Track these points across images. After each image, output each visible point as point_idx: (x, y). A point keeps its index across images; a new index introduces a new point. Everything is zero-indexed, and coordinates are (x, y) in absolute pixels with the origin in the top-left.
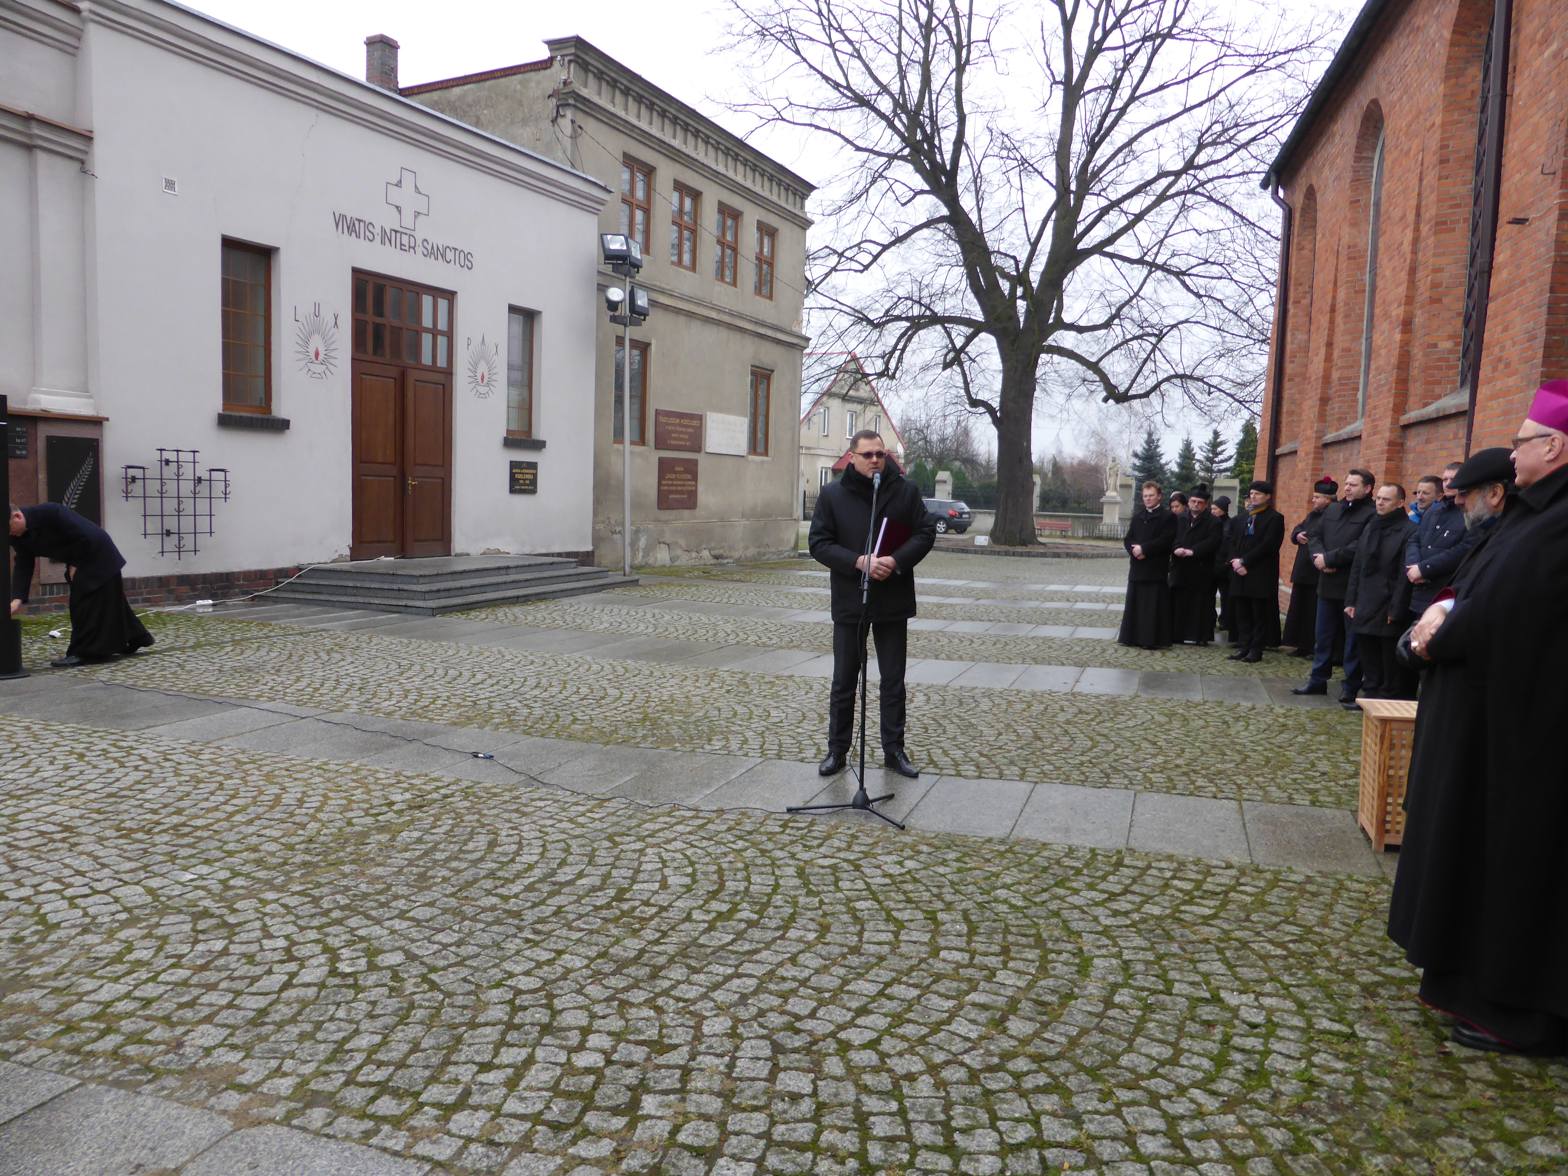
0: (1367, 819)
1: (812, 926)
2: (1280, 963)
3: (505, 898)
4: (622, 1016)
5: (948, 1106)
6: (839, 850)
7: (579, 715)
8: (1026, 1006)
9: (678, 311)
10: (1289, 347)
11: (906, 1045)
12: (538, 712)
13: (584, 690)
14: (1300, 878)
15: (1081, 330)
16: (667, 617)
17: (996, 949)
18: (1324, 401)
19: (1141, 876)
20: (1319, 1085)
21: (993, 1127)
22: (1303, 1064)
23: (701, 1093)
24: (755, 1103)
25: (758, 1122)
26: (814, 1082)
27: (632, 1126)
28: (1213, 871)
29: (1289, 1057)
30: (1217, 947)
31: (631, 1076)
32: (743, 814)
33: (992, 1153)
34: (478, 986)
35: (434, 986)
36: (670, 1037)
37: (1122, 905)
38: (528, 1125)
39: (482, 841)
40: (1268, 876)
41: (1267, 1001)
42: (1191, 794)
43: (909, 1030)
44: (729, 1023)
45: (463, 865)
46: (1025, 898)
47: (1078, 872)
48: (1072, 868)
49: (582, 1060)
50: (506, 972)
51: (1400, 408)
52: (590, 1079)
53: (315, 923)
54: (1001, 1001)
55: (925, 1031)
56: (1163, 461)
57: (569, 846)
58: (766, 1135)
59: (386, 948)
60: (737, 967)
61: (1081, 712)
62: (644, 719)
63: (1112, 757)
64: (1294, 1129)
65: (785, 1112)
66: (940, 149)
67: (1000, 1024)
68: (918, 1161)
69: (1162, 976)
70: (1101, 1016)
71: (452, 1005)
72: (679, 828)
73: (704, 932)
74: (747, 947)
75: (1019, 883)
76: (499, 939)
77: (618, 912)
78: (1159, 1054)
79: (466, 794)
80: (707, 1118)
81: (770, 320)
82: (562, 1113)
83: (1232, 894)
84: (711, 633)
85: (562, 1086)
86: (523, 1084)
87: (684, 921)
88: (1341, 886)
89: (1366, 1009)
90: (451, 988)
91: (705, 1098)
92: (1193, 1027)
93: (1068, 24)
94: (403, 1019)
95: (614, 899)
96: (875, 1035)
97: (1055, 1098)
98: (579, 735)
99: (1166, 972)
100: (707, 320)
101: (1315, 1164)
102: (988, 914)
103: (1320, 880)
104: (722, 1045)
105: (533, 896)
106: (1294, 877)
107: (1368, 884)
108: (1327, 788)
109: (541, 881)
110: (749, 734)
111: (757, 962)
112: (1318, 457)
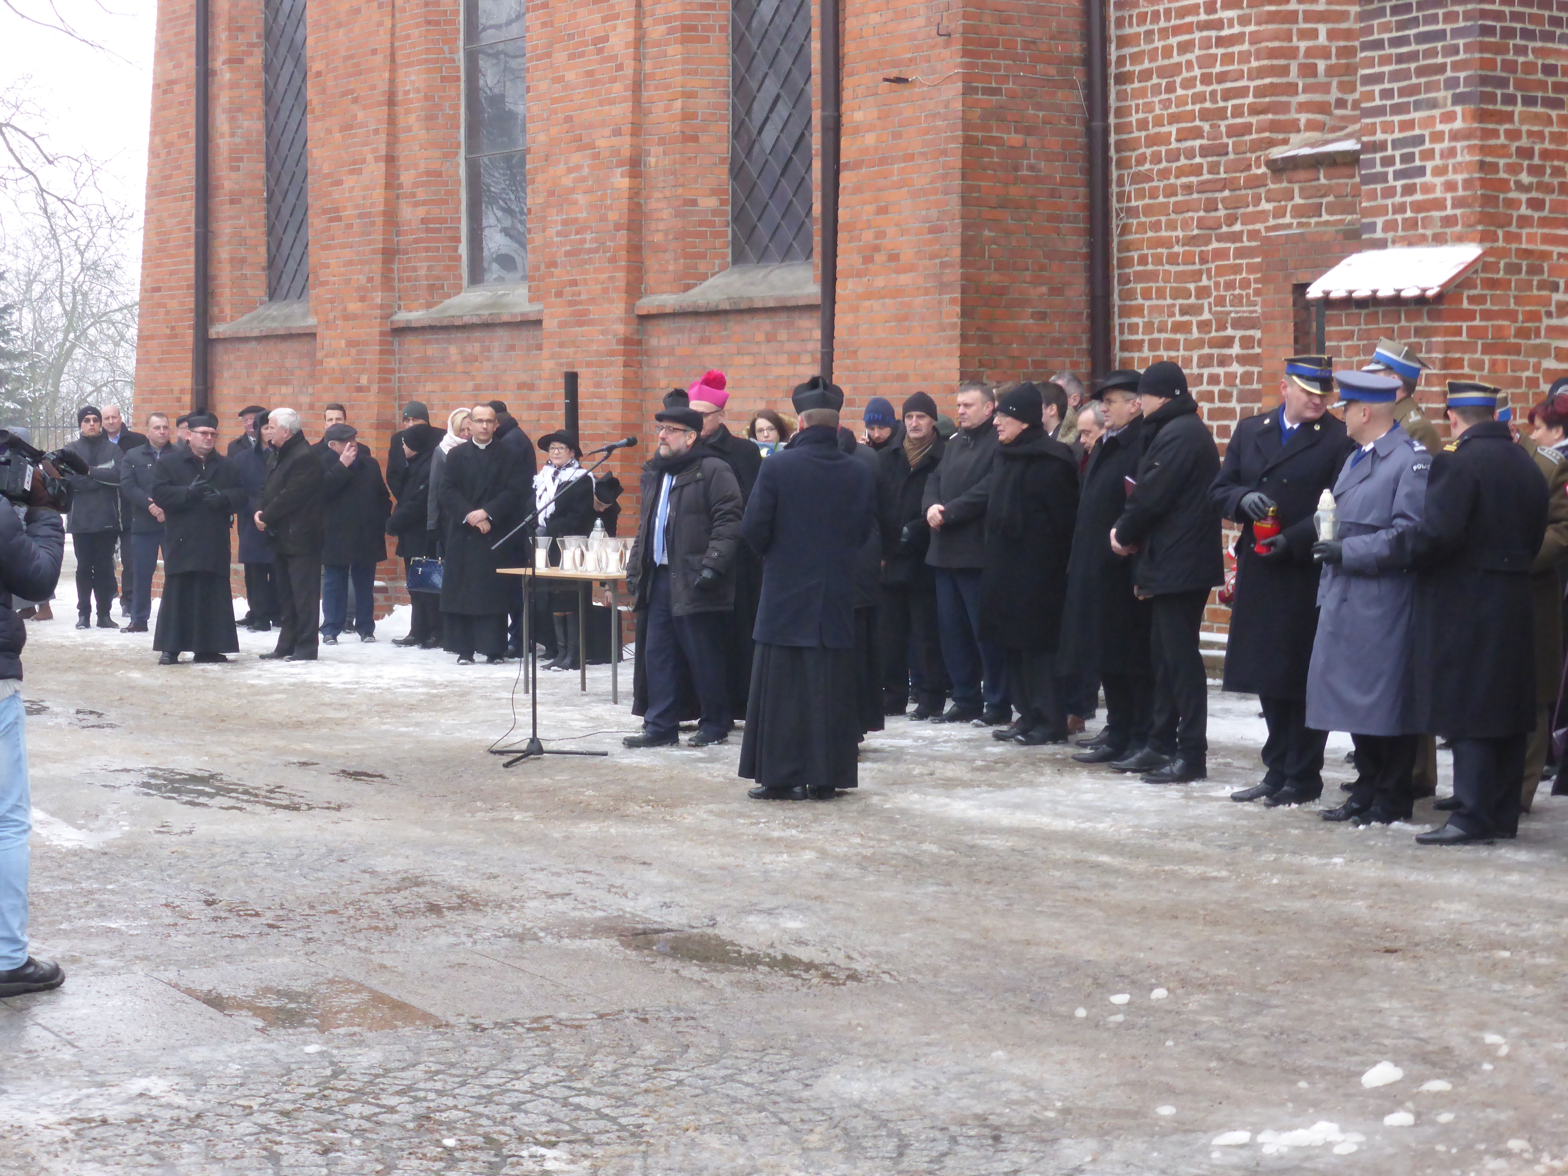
18: (391, 254)
51: (635, 288)
112: (386, 352)
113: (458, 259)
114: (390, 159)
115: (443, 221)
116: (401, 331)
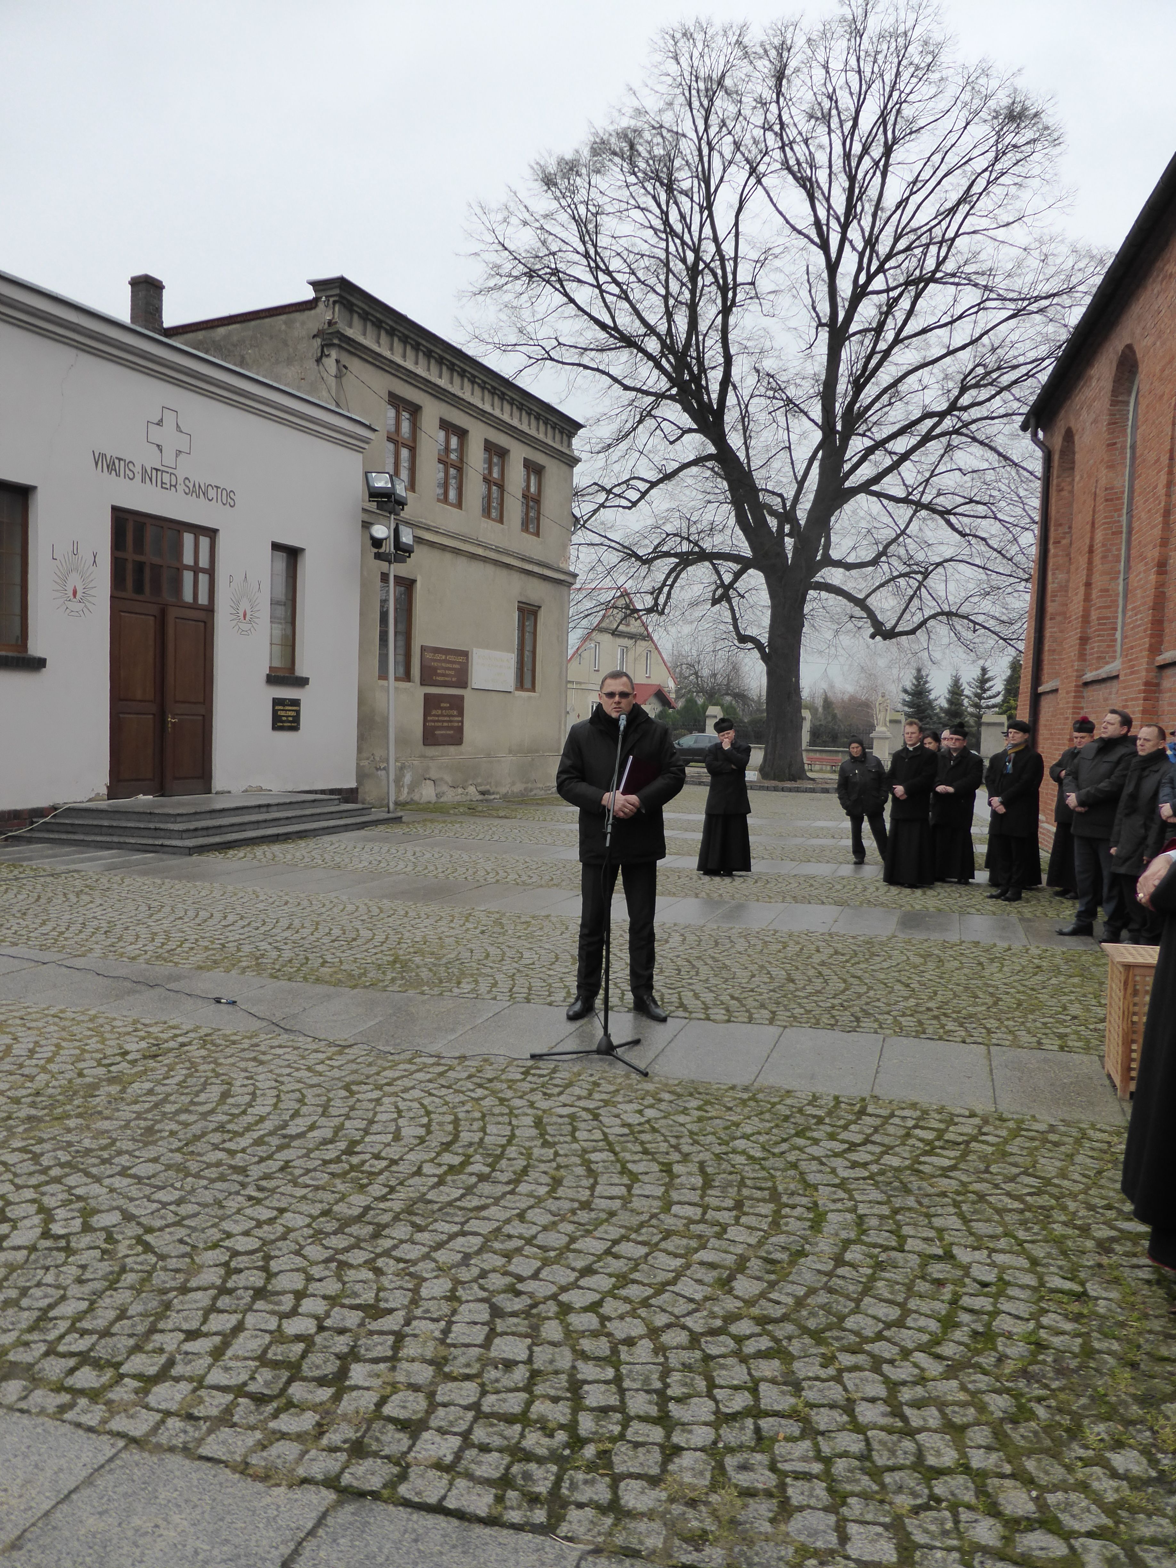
0: (1114, 1066)
1: (545, 1179)
2: (1017, 1217)
3: (232, 1153)
4: (339, 1278)
5: (665, 1373)
6: (579, 1098)
7: (329, 958)
8: (755, 1265)
9: (444, 548)
10: (1050, 587)
11: (628, 1307)
12: (287, 954)
13: (336, 932)
14: (1043, 1127)
15: (848, 567)
16: (428, 855)
17: (730, 1203)
18: (1084, 640)
19: (883, 1125)
20: (1047, 1347)
21: (710, 1396)
22: (1032, 1325)
23: (413, 1361)
24: (467, 1371)
25: (468, 1392)
26: (530, 1348)
27: (337, 1398)
28: (956, 1120)
29: (1018, 1317)
30: (954, 1200)
31: (341, 1344)
32: (485, 1060)
33: (706, 1424)
34: (194, 1247)
35: (148, 1248)
36: (387, 1301)
37: (861, 1156)
38: (230, 1397)
39: (214, 1092)
40: (1011, 1125)
41: (999, 1258)
42: (941, 1039)
43: (634, 1291)
44: (449, 1285)
45: (192, 1118)
46: (764, 1148)
47: (820, 1121)
48: (814, 1116)
49: (293, 1327)
50: (225, 1232)
51: (1155, 649)
52: (300, 1347)
53: (33, 1181)
54: (729, 1260)
55: (650, 1291)
56: (932, 697)
57: (304, 1096)
58: (476, 1406)
59: (102, 1208)
60: (463, 1224)
61: (836, 953)
62: (395, 962)
63: (864, 999)
64: (1017, 1395)
65: (497, 1381)
66: (707, 389)
67: (726, 1284)
68: (629, 1433)
69: (896, 1232)
70: (830, 1274)
71: (165, 1269)
72: (419, 1076)
73: (433, 1187)
74: (475, 1202)
75: (759, 1133)
76: (221, 1196)
77: (347, 1167)
78: (887, 1315)
79: (204, 1041)
80: (415, 1388)
81: (537, 556)
82: (267, 1384)
83: (973, 1144)
84: (471, 871)
85: (270, 1355)
86: (229, 1353)
87: (414, 1174)
88: (1084, 1135)
89: (1100, 1266)
90: (165, 1250)
91: (416, 1366)
92: (922, 1286)
93: (832, 268)
94: (113, 1285)
95: (344, 1152)
96: (598, 1297)
97: (776, 1363)
98: (327, 978)
99: (899, 1226)
100: (474, 557)
101: (1036, 1433)
102: (725, 1165)
103: (1063, 1129)
104: (440, 1309)
105: (262, 1151)
106: (1036, 1126)
107: (1110, 1134)
108: (1077, 1032)
109: (271, 1134)
110: (500, 977)
111: (484, 1218)
112: (1079, 696)
113: (1115, 640)
114: (1088, 585)
115: (1108, 618)
116: (1086, 684)
